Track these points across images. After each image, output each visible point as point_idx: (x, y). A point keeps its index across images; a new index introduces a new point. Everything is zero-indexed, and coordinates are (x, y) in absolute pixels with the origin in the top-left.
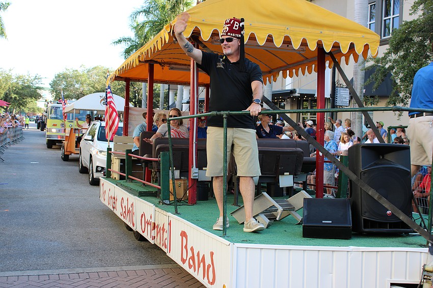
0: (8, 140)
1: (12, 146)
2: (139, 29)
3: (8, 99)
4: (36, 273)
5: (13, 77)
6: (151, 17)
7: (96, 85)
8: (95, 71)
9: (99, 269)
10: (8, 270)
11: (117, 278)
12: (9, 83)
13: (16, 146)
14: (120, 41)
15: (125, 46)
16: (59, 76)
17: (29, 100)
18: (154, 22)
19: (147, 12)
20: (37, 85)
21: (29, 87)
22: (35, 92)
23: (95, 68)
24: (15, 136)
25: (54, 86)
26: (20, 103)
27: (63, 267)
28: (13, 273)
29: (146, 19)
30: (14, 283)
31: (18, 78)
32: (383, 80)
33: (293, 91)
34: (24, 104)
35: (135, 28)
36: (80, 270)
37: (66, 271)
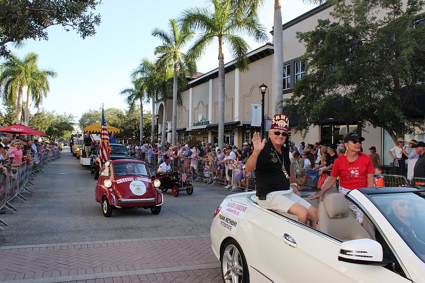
0: (48, 159)
1: (51, 163)
2: (137, 83)
3: (51, 131)
4: (46, 245)
5: (55, 117)
6: (145, 75)
7: (109, 121)
8: (109, 112)
9: (88, 243)
10: (27, 244)
11: (100, 248)
12: (51, 121)
13: (54, 163)
14: (125, 91)
15: (128, 95)
16: (85, 115)
17: (65, 132)
18: (146, 78)
19: (142, 71)
20: (70, 122)
21: (65, 123)
22: (69, 126)
23: (109, 110)
24: (54, 156)
25: (82, 123)
26: (60, 134)
27: (65, 242)
28: (30, 246)
29: (142, 76)
30: (30, 253)
31: (58, 117)
32: (293, 114)
33: (238, 123)
34: (62, 134)
35: (135, 82)
36: (76, 243)
37: (66, 244)
